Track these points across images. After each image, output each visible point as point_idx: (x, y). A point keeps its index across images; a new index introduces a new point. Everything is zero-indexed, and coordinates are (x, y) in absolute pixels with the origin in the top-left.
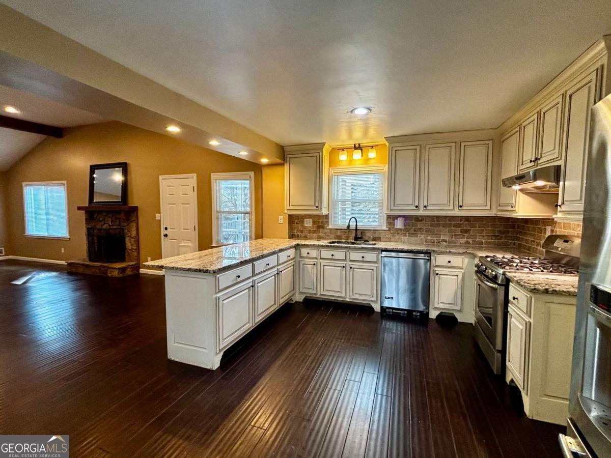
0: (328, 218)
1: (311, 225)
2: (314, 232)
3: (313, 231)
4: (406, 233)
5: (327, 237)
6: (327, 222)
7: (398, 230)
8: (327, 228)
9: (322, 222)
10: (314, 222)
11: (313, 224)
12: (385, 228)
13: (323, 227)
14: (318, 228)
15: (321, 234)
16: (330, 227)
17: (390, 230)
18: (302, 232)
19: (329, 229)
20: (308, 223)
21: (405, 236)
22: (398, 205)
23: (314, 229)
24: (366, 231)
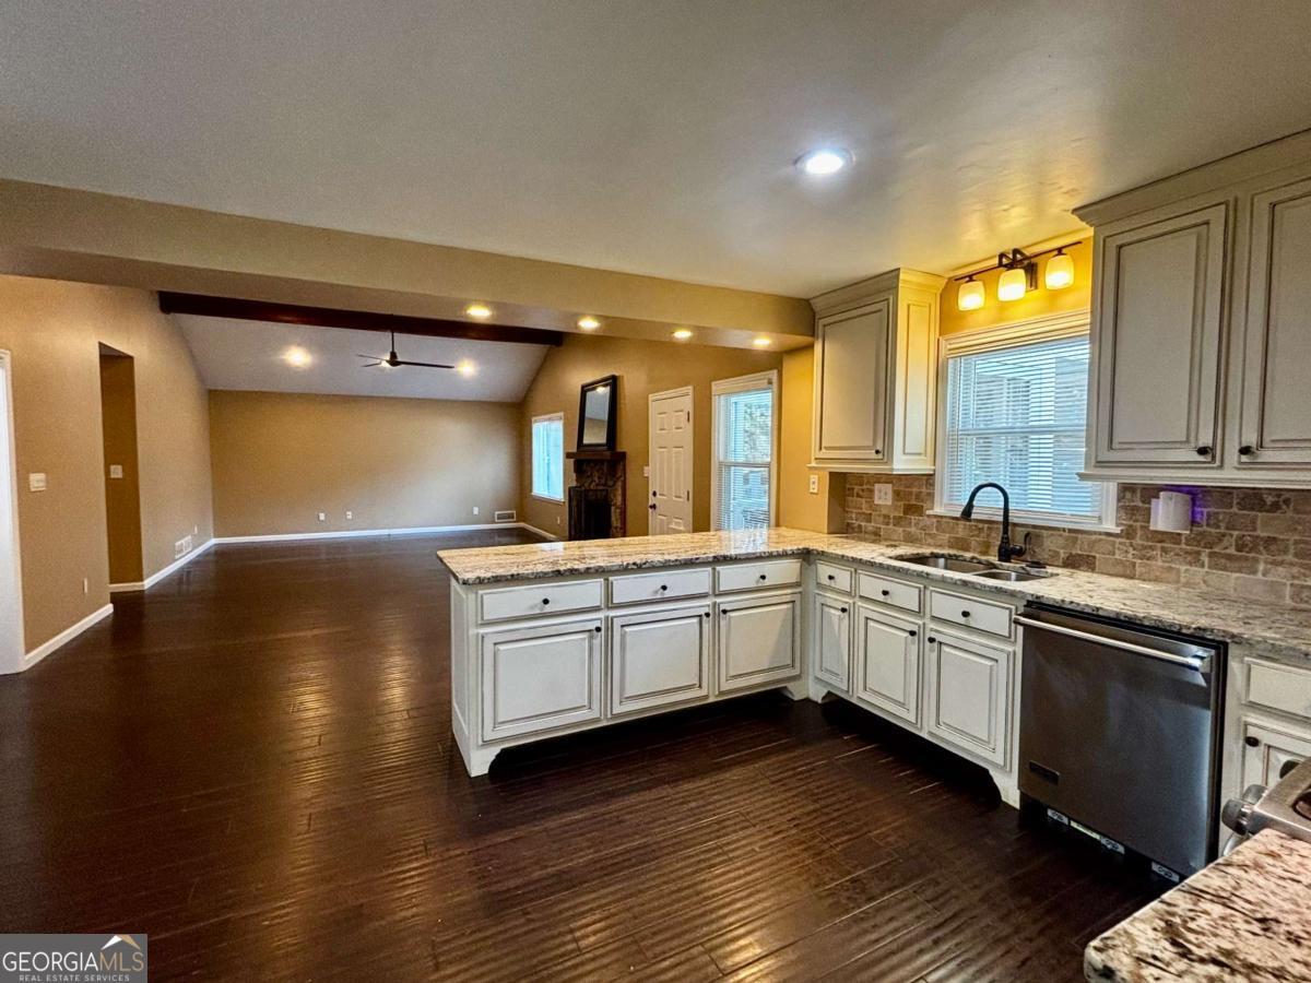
0: (933, 485)
1: (889, 503)
2: (898, 522)
3: (895, 517)
4: (1198, 553)
5: (930, 541)
6: (931, 496)
7: (1161, 537)
8: (928, 512)
9: (918, 496)
10: (897, 494)
11: (894, 500)
12: (1110, 526)
13: (918, 510)
14: (905, 513)
15: (913, 529)
16: (938, 510)
17: (1129, 533)
18: (869, 518)
19: (935, 516)
20: (883, 496)
21: (1197, 561)
22: (1129, 446)
23: (897, 514)
24: (1045, 533)
